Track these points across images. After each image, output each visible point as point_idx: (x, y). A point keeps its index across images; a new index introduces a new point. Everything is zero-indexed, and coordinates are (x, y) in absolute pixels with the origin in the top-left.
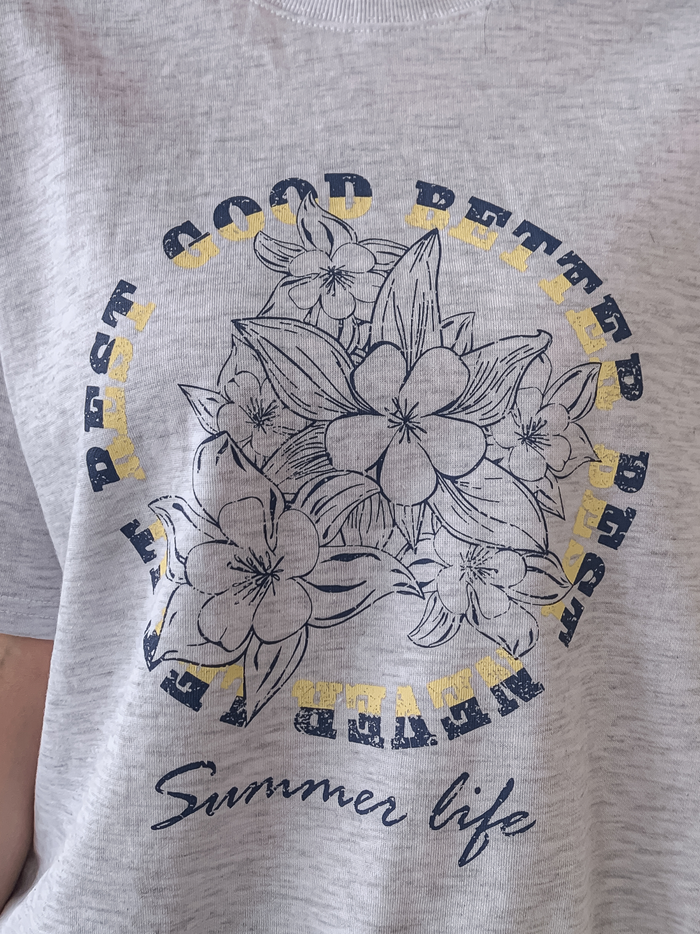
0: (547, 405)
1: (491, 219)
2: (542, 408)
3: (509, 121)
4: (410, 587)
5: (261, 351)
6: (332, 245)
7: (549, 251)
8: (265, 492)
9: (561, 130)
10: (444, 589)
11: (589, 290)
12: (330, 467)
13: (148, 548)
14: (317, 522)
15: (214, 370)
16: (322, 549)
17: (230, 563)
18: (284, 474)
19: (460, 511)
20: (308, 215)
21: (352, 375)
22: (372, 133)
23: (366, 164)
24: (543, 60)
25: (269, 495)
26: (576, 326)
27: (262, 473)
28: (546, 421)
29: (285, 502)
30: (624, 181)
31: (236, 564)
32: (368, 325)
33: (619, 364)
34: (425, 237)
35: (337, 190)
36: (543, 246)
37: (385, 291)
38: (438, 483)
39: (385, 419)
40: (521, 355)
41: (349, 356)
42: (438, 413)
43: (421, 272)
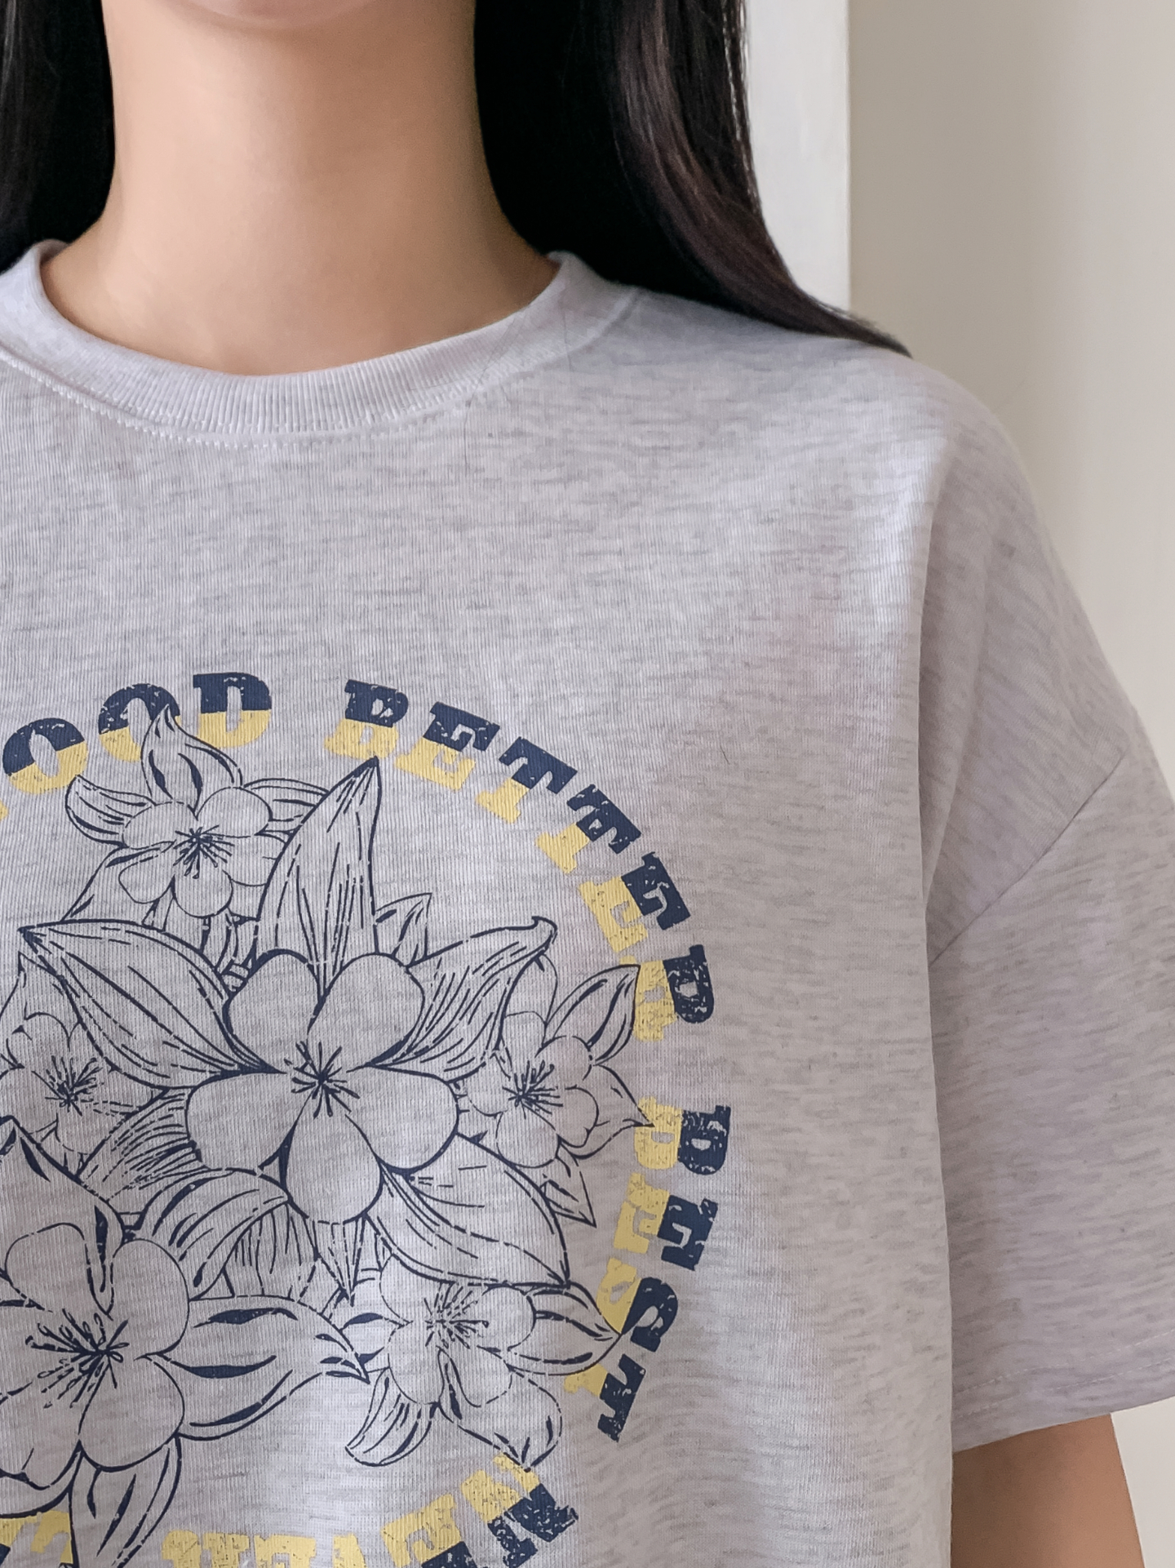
0: (554, 1039)
1: (465, 737)
2: (544, 1045)
3: (501, 579)
4: (346, 1363)
5: (69, 978)
6: (199, 792)
7: (555, 787)
8: (85, 1213)
9: (584, 590)
10: (400, 1364)
11: (617, 847)
12: (197, 1165)
14: (182, 1258)
16: (193, 1303)
17: (31, 1338)
18: (118, 1180)
19: (420, 1227)
20: (162, 744)
21: (226, 1008)
22: (277, 606)
23: (264, 656)
24: (560, 480)
25: (92, 1218)
26: (597, 908)
27: (79, 1182)
28: (552, 1067)
29: (124, 1227)
30: (682, 668)
31: (40, 1339)
32: (252, 924)
33: (669, 965)
34: (356, 773)
35: (213, 701)
36: (547, 779)
37: (284, 867)
38: (382, 1182)
39: (288, 1078)
40: (506, 959)
41: (220, 977)
42: (375, 1063)
43: (345, 831)
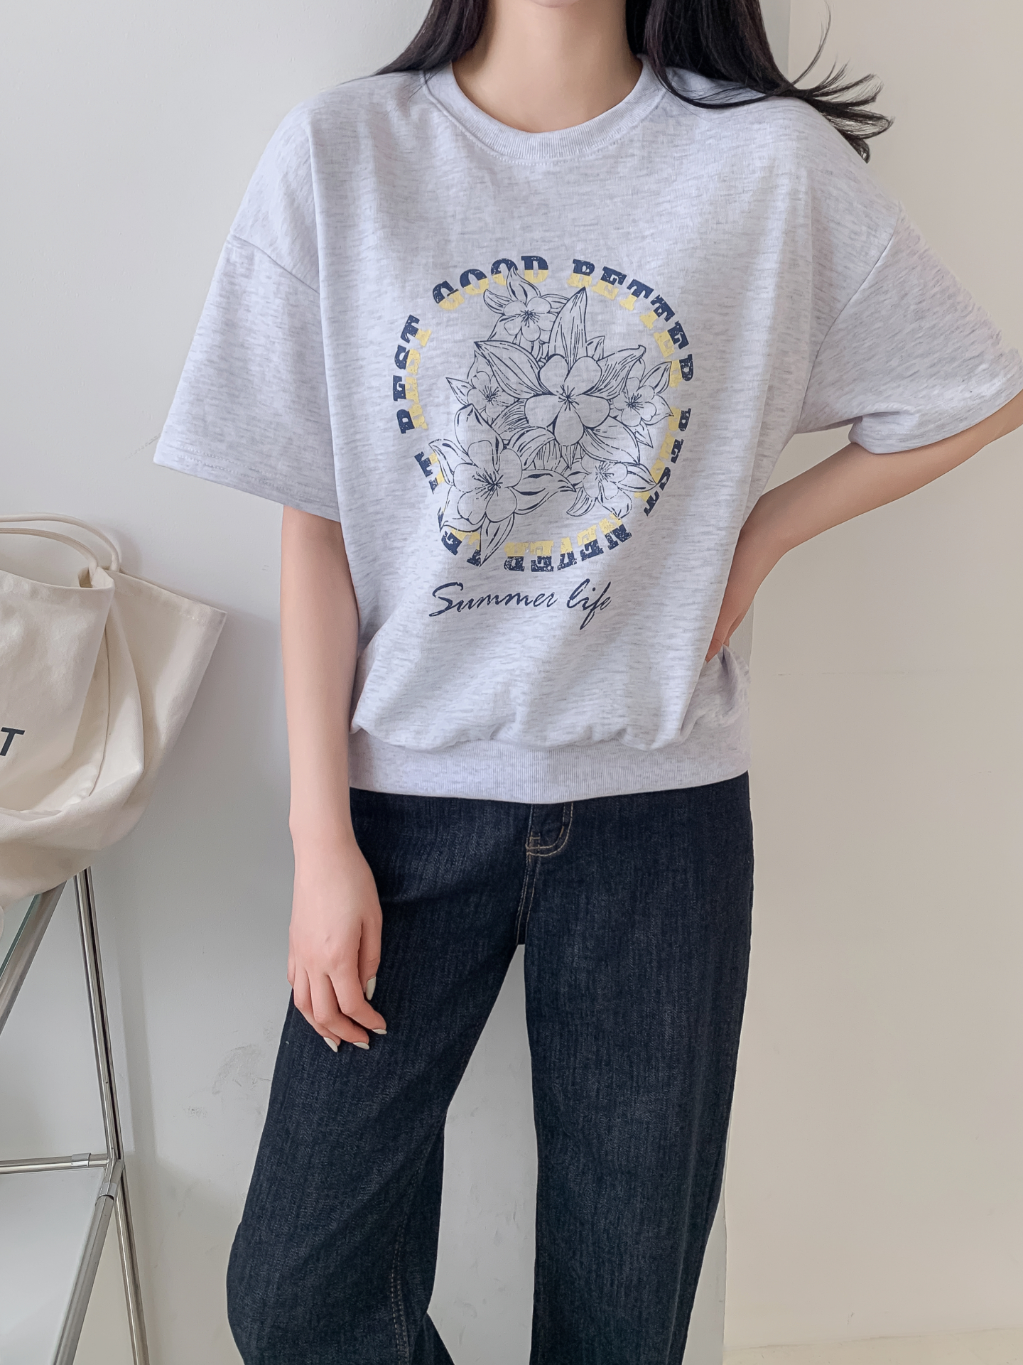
0: (643, 386)
1: (615, 280)
2: (639, 388)
4: (569, 487)
5: (491, 361)
6: (527, 298)
7: (646, 297)
8: (492, 438)
10: (587, 486)
11: (667, 319)
12: (527, 425)
13: (428, 469)
14: (521, 455)
15: (465, 370)
16: (523, 472)
17: (473, 476)
18: (503, 429)
19: (595, 445)
20: (513, 280)
21: (539, 372)
22: (548, 231)
23: (545, 250)
25: (495, 440)
26: (659, 342)
27: (491, 427)
28: (642, 395)
29: (504, 444)
31: (477, 477)
32: (548, 344)
33: (681, 361)
34: (578, 293)
35: (529, 266)
37: (557, 324)
38: (584, 432)
39: (557, 397)
40: (629, 360)
41: (537, 362)
42: (584, 394)
43: (576, 312)
